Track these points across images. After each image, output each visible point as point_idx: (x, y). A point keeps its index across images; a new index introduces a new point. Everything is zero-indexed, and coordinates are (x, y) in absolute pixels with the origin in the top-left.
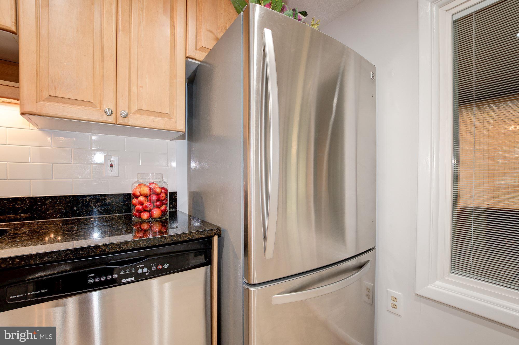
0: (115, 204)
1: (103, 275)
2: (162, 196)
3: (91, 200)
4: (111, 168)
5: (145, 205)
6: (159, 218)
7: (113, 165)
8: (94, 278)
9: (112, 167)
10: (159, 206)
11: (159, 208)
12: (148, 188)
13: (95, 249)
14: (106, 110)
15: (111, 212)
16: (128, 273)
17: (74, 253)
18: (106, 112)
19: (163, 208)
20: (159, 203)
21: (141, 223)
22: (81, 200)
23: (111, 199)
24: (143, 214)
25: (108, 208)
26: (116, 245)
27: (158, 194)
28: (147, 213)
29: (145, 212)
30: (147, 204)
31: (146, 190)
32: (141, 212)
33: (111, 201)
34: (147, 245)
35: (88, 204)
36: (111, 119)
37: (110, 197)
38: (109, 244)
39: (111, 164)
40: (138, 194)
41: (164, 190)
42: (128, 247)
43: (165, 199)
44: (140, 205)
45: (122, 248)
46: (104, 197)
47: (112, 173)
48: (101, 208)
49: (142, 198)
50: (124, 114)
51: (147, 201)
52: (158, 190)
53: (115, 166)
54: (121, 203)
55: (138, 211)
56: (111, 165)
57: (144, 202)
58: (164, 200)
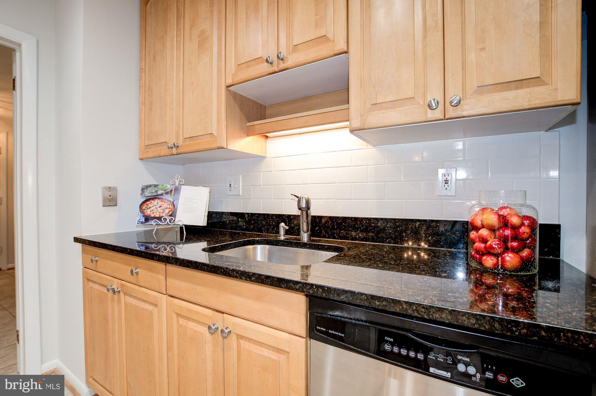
0: (449, 235)
1: (404, 347)
2: (524, 231)
3: (420, 226)
4: (446, 185)
5: (489, 243)
6: (516, 270)
7: (448, 181)
8: (392, 344)
9: (448, 183)
10: (516, 249)
11: (517, 253)
12: (496, 216)
13: (393, 303)
14: (430, 101)
15: (444, 245)
16: (440, 360)
17: (369, 300)
18: (430, 106)
19: (525, 253)
20: (517, 243)
21: (481, 274)
22: (410, 225)
23: (444, 226)
24: (486, 259)
25: (440, 239)
26: (423, 308)
27: (514, 228)
28: (493, 258)
29: (488, 256)
30: (494, 242)
31: (492, 219)
32: (483, 255)
33: (445, 230)
34: (476, 326)
35: (417, 231)
36: (438, 114)
37: (443, 224)
38: (413, 304)
39: (445, 179)
40: (478, 223)
41: (528, 222)
42: (441, 317)
43: (530, 236)
44: (482, 243)
45: (432, 315)
46: (436, 224)
47: (446, 191)
48: (432, 238)
49: (484, 232)
50: (455, 102)
51: (493, 237)
52: (515, 220)
53: (451, 182)
54: (458, 234)
55: (477, 251)
56: (445, 181)
57: (489, 238)
58: (527, 239)
